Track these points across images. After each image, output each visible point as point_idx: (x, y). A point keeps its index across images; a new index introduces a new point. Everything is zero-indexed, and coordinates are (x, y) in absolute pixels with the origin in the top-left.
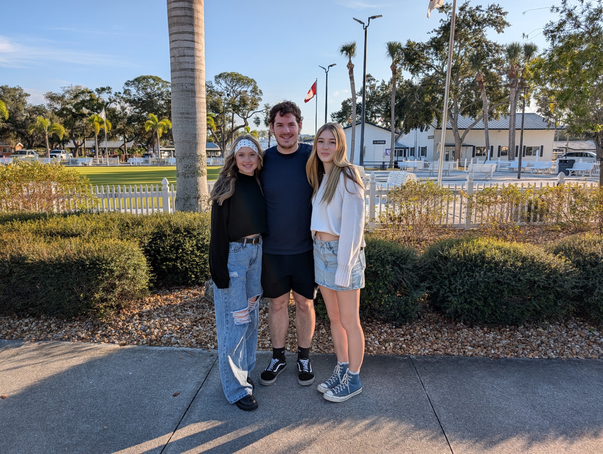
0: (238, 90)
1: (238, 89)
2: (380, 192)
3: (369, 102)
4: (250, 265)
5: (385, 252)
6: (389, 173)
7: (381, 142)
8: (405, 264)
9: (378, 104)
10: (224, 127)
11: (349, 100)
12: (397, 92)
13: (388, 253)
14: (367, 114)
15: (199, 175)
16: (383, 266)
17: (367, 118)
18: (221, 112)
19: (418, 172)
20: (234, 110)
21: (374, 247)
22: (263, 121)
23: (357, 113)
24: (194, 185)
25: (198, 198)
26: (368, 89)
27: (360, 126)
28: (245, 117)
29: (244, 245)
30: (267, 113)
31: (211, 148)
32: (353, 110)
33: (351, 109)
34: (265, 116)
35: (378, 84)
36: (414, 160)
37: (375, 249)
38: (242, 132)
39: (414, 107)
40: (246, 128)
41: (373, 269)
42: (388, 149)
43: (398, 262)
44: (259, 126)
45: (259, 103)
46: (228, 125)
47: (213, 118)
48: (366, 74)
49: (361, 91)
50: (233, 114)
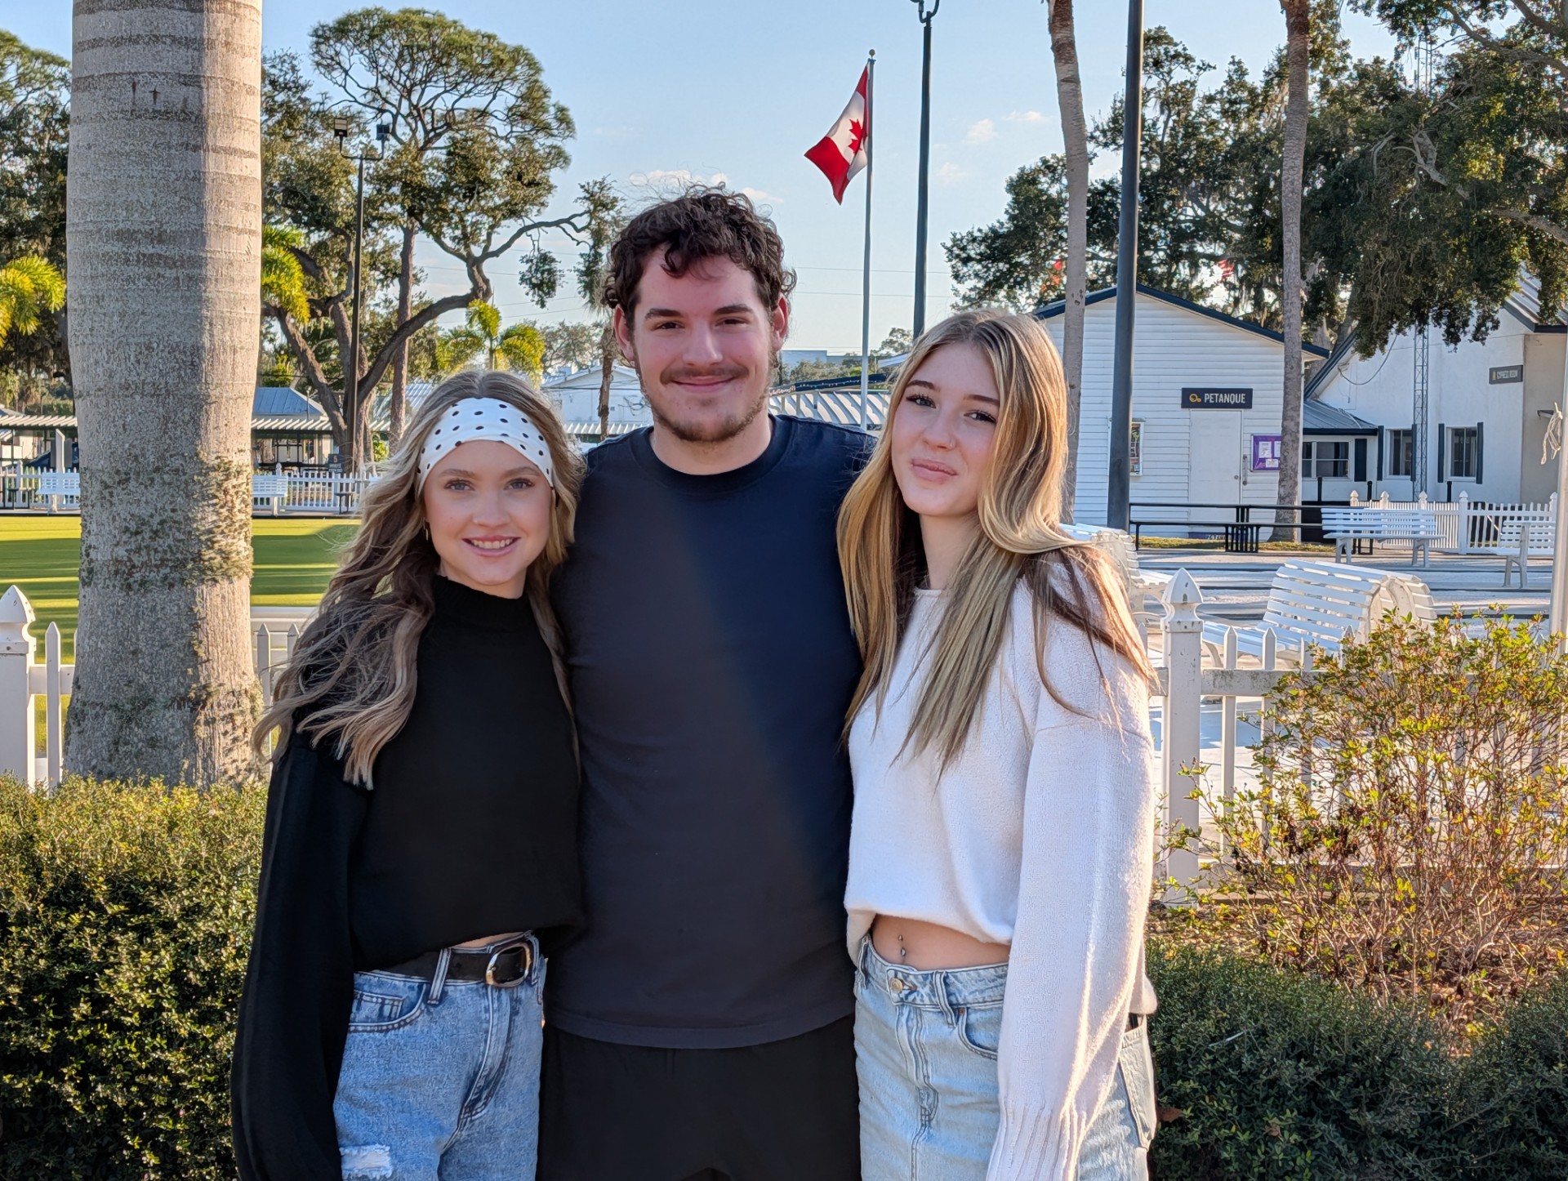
0: (440, 107)
1: (440, 98)
2: (1226, 677)
3: (1156, 177)
4: (469, 1106)
5: (1263, 1032)
6: (1273, 568)
7: (1227, 398)
8: (1373, 1105)
9: (1207, 190)
10: (354, 303)
11: (1048, 167)
12: (1313, 129)
13: (1279, 1039)
14: (1147, 242)
15: (206, 574)
16: (1251, 1116)
17: (1145, 263)
18: (339, 223)
19: (1435, 568)
20: (412, 213)
21: (1197, 1004)
22: (575, 276)
23: (1091, 239)
24: (179, 633)
25: (198, 703)
26: (1150, 111)
27: (1109, 308)
28: (477, 251)
29: (437, 987)
30: (598, 237)
31: (281, 415)
32: (1073, 220)
33: (1058, 216)
34: (585, 249)
35: (1211, 83)
36: (1415, 500)
37: (1202, 1016)
38: (456, 334)
39: (1408, 208)
40: (480, 314)
41: (1194, 1136)
42: (1266, 438)
43: (1334, 1095)
44: (549, 302)
45: (555, 175)
46: (380, 295)
47: (299, 254)
48: (1144, 29)
49: (1115, 120)
50: (409, 234)
